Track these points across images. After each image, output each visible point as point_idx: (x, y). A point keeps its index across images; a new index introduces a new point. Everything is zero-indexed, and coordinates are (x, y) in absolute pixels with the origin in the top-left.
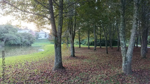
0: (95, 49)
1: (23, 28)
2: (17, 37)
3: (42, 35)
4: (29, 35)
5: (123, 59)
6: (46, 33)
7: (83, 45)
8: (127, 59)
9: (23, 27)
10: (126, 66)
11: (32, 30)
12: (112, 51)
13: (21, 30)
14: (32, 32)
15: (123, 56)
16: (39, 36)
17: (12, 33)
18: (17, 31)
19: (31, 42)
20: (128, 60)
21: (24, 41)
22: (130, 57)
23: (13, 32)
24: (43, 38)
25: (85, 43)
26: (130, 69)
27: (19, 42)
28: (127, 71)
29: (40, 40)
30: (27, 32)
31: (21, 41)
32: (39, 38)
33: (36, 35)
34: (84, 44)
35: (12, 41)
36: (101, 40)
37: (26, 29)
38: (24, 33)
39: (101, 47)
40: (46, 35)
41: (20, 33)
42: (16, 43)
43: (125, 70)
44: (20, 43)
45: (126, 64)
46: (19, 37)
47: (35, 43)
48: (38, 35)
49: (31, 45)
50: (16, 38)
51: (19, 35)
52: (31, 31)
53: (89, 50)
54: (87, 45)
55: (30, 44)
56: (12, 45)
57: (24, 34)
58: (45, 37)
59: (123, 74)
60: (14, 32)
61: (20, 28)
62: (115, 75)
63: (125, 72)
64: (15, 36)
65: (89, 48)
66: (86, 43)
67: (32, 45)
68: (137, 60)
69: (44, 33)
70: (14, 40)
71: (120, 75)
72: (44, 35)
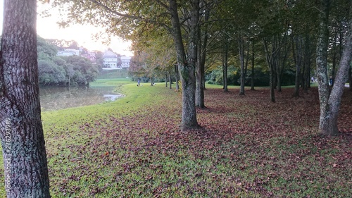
0: (243, 93)
1: (66, 46)
2: (57, 66)
3: (110, 60)
4: (83, 62)
5: (322, 107)
6: (119, 55)
7: (209, 83)
8: (331, 106)
9: (67, 42)
10: (327, 120)
11: (86, 50)
12: (281, 96)
13: (62, 49)
14: (87, 53)
15: (321, 101)
16: (105, 63)
17: (44, 57)
18: (55, 51)
19: (88, 76)
20: (333, 110)
21: (73, 74)
22: (337, 103)
23: (48, 56)
24: (114, 67)
25: (214, 80)
26: (335, 126)
27: (62, 77)
28: (328, 131)
29: (106, 72)
30: (77, 53)
31: (67, 76)
32: (105, 67)
33: (98, 60)
34: (212, 81)
35: (47, 76)
36: (253, 71)
37: (74, 46)
38: (71, 57)
39: (253, 89)
40: (119, 60)
41: (62, 57)
42: (56, 81)
43: (325, 128)
44: (64, 79)
45: (328, 117)
46: (62, 67)
47: (98, 80)
48: (102, 62)
49: (88, 84)
50: (55, 70)
51: (60, 61)
52: (84, 52)
53: (228, 95)
54: (220, 83)
55: (86, 83)
56: (47, 84)
57: (71, 60)
58: (119, 65)
59: (320, 135)
60: (50, 54)
61: (59, 46)
62: (307, 137)
63: (324, 132)
64: (52, 65)
65: (226, 91)
66: (217, 80)
67: (92, 84)
68: (343, 113)
69: (115, 57)
70: (52, 72)
71: (315, 137)
72: (116, 60)
